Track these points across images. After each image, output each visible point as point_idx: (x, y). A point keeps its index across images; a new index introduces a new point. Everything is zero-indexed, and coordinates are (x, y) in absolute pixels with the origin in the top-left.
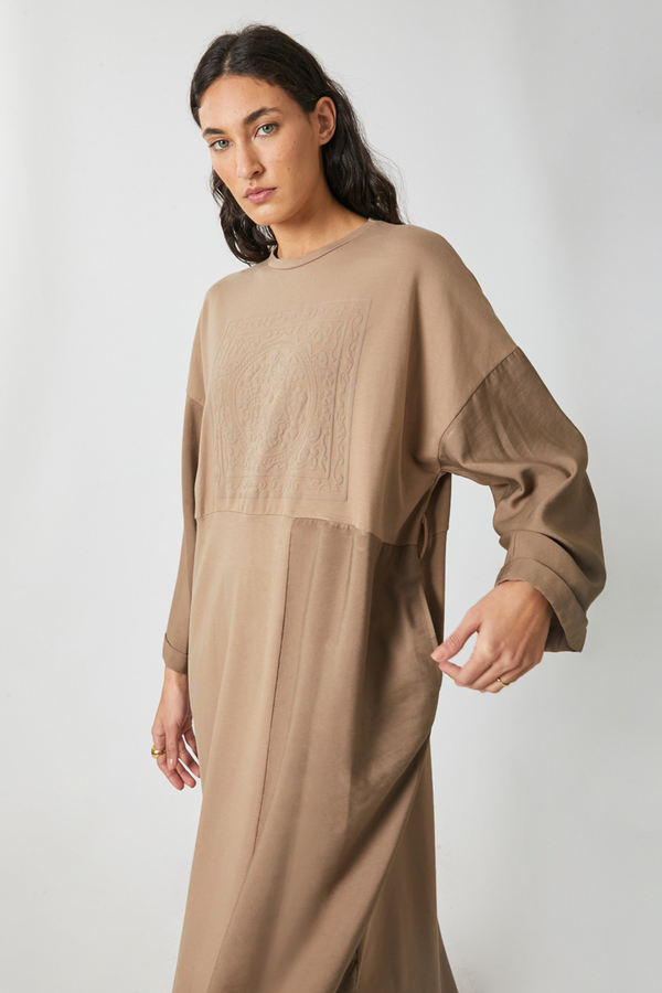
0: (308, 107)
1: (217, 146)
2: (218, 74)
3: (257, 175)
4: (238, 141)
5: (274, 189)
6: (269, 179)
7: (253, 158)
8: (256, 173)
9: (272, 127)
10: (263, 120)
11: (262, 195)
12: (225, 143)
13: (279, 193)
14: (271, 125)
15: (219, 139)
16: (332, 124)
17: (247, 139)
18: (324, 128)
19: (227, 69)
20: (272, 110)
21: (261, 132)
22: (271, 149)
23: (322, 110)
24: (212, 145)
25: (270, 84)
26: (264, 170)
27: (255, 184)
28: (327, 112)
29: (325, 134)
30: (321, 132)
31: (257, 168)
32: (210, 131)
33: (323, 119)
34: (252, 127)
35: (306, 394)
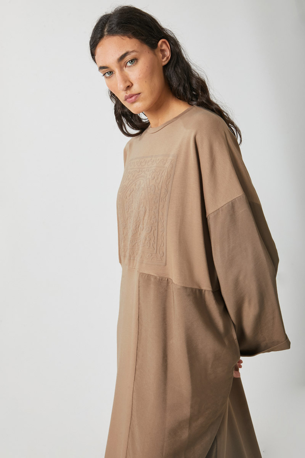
0: (153, 46)
1: (107, 75)
2: (102, 37)
3: (128, 88)
4: (117, 71)
5: (139, 94)
6: (136, 89)
7: (126, 79)
8: (128, 86)
9: (134, 61)
10: (128, 58)
11: (134, 98)
12: (111, 73)
13: (142, 96)
14: (133, 60)
15: (107, 71)
16: (168, 53)
17: (121, 69)
18: (164, 56)
19: (106, 33)
20: (132, 52)
21: (129, 64)
22: (135, 73)
23: (161, 46)
24: (104, 75)
25: (130, 38)
26: (132, 85)
27: (129, 93)
28: (164, 47)
29: (165, 59)
30: (163, 58)
31: (128, 84)
32: (101, 68)
33: (162, 51)
34: (123, 62)
35: (145, 208)
